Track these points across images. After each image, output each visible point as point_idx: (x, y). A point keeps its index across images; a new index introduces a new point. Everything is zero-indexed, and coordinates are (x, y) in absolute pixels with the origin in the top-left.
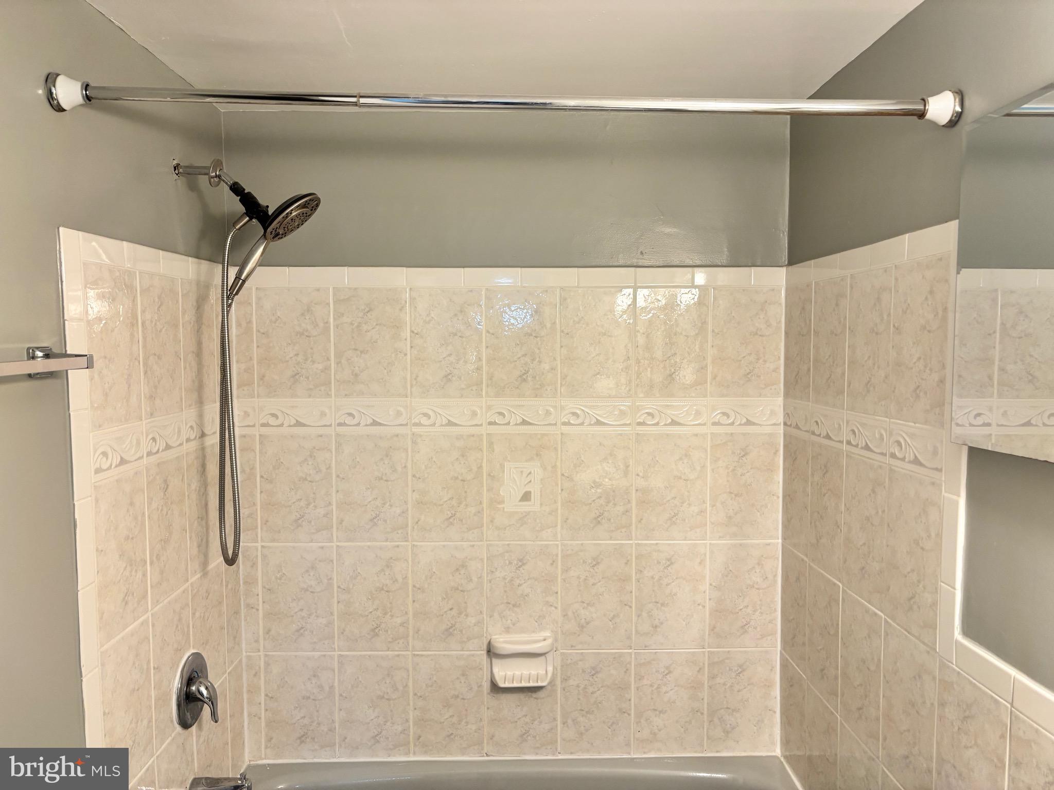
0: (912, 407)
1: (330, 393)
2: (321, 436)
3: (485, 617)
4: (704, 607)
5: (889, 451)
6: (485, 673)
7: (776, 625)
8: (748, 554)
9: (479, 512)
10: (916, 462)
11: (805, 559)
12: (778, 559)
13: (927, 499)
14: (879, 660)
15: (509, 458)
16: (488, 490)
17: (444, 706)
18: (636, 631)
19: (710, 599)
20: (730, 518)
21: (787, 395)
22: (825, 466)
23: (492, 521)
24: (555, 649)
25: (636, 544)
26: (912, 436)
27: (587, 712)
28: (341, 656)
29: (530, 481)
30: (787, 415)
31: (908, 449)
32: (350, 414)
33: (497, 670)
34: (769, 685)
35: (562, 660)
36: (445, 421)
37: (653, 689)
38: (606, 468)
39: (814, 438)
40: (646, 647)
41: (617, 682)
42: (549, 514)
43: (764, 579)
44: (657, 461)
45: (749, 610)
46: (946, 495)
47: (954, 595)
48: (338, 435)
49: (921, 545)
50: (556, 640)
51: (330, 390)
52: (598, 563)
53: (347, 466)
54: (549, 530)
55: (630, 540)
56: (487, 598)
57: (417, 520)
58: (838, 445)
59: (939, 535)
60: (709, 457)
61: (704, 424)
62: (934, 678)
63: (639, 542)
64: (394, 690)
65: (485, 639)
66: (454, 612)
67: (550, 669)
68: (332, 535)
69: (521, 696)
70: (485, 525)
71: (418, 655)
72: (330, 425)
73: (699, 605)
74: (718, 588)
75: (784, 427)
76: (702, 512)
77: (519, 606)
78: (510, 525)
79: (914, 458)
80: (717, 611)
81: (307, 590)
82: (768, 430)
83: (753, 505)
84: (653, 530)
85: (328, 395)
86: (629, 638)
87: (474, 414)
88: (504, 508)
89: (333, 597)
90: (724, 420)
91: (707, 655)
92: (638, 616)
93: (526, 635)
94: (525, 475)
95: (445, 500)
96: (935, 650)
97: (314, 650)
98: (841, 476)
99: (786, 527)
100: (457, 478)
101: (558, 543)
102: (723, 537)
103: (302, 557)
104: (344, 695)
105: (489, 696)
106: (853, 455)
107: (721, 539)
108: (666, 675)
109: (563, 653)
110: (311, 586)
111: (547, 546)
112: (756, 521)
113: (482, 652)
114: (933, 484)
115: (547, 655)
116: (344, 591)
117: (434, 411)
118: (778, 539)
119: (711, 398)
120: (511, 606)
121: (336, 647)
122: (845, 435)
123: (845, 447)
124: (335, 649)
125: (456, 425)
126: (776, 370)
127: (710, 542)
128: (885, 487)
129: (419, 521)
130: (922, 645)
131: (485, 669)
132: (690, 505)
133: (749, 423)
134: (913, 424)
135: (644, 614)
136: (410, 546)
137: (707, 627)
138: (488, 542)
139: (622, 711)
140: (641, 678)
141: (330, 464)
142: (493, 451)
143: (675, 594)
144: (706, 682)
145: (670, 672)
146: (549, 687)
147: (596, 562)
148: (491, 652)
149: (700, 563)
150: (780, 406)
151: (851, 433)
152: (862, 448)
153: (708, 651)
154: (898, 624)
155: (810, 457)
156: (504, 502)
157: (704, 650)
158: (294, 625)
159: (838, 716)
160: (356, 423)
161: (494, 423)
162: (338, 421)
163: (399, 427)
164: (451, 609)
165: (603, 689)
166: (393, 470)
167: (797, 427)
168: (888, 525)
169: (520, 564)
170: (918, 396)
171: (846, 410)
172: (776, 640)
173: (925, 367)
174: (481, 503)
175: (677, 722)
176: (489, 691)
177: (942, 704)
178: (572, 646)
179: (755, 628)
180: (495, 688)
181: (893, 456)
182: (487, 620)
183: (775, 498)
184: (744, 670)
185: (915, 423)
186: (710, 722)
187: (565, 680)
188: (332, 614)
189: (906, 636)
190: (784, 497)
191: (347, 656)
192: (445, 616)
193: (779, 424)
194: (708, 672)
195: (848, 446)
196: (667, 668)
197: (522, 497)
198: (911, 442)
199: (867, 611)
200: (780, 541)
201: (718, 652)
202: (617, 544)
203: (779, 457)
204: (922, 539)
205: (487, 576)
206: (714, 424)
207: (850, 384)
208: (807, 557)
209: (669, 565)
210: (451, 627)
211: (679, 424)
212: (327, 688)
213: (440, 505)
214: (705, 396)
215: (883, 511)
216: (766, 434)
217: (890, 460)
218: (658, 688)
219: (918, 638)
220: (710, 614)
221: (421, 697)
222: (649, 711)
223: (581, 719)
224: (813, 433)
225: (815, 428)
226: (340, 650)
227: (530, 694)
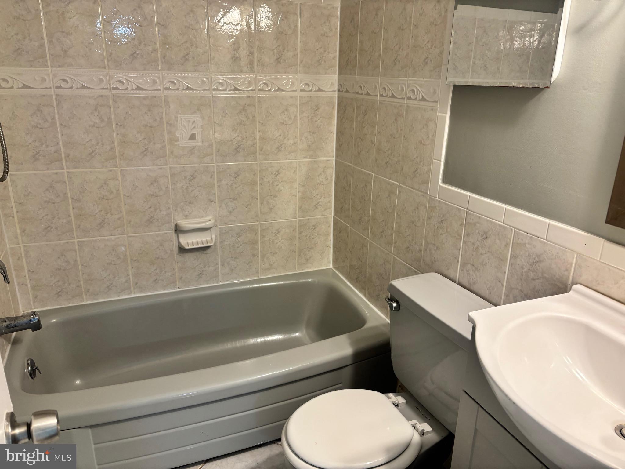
0: (422, 70)
1: (46, 64)
2: (44, 96)
3: (172, 211)
4: (296, 196)
5: (407, 96)
6: (174, 242)
7: (331, 203)
8: (318, 167)
9: (163, 147)
10: (423, 99)
11: (350, 164)
12: (333, 168)
13: (428, 118)
14: (394, 206)
15: (180, 112)
16: (168, 133)
17: (151, 264)
18: (261, 212)
19: (299, 192)
20: (309, 146)
21: (340, 74)
22: (366, 111)
23: (172, 153)
24: (215, 226)
25: (259, 163)
26: (421, 86)
27: (235, 258)
28: (79, 241)
29: (195, 127)
30: (340, 85)
31: (418, 93)
32: (64, 80)
33: (182, 240)
34: (328, 234)
35: (220, 231)
36: (134, 87)
37: (270, 242)
38: (241, 118)
39: (358, 96)
40: (266, 220)
41: (251, 240)
42: (208, 147)
43: (326, 180)
44: (270, 113)
45: (318, 197)
46: (440, 114)
47: (440, 164)
48: (57, 95)
49: (423, 143)
50: (216, 221)
51: (47, 62)
52: (238, 175)
53: (67, 117)
54: (208, 157)
55: (256, 161)
56: (172, 199)
57: (122, 153)
58: (375, 98)
59: (434, 136)
60: (298, 111)
61: (296, 91)
62: (426, 207)
63: (261, 162)
64: (118, 258)
65: (173, 223)
66: (152, 209)
67: (214, 236)
68: (63, 165)
69: (197, 254)
70: (168, 155)
71: (131, 236)
72: (50, 88)
73: (293, 195)
74: (303, 186)
75: (338, 93)
76: (295, 143)
77: (192, 203)
78: (183, 155)
79: (422, 97)
80: (302, 198)
81: (49, 202)
82: (329, 94)
83: (321, 139)
84: (269, 155)
85: (45, 65)
86: (257, 216)
87: (154, 82)
88: (179, 144)
89: (69, 205)
90: (307, 88)
91: (297, 222)
92: (262, 204)
93: (198, 219)
94: (191, 123)
95: (140, 140)
96: (427, 193)
97: (60, 240)
98: (375, 115)
99: (337, 150)
100: (147, 125)
101: (214, 164)
102: (305, 158)
103: (42, 180)
104: (85, 265)
105: (178, 256)
106: (383, 102)
107: (304, 158)
108: (277, 234)
109: (220, 227)
110: (52, 199)
111: (207, 167)
112: (322, 148)
113: (173, 231)
114: (432, 110)
115: (211, 229)
116: (76, 201)
117: (127, 80)
118: (333, 157)
119: (301, 75)
120: (187, 203)
121: (76, 237)
122: (379, 91)
123: (378, 98)
124: (75, 238)
125: (143, 89)
126: (334, 58)
127: (299, 160)
128: (403, 116)
129: (123, 154)
130: (420, 193)
131: (174, 241)
132: (288, 139)
133: (320, 90)
134: (422, 79)
135: (265, 202)
136: (119, 171)
137: (298, 207)
138: (170, 166)
139: (254, 255)
140: (264, 237)
141: (54, 116)
142: (170, 108)
143: (281, 191)
144: (297, 236)
145: (279, 232)
146: (213, 247)
147: (237, 175)
148: (178, 230)
149: (294, 173)
150: (336, 80)
151: (383, 89)
152: (390, 97)
153: (298, 220)
154: (407, 186)
155: (355, 108)
156: (179, 140)
157: (296, 219)
158: (43, 225)
159: (369, 239)
160: (69, 87)
161: (168, 89)
162: (55, 85)
163: (102, 90)
164: (150, 208)
165: (243, 245)
166: (101, 120)
167: (347, 91)
168: (404, 136)
169: (192, 178)
170: (426, 63)
171: (380, 77)
172: (331, 211)
173: (432, 46)
174: (164, 141)
175: (283, 257)
176: (177, 252)
177: (429, 218)
178: (225, 223)
179: (322, 206)
180: (182, 250)
181: (409, 98)
182: (173, 212)
183: (332, 134)
184: (316, 228)
185: (423, 78)
186: (299, 255)
187: (222, 242)
188: (69, 216)
189: (411, 190)
190: (337, 133)
191: (84, 241)
192: (146, 212)
193: (335, 91)
194: (298, 231)
195: (380, 97)
196: (277, 230)
197: (191, 136)
198: (421, 89)
199: (389, 183)
200: (334, 158)
201: (303, 220)
202: (249, 164)
203: (335, 110)
204: (424, 139)
205: (171, 186)
206: (301, 90)
207: (383, 62)
208: (352, 164)
209: (278, 174)
210: (151, 218)
211: (282, 90)
212: (72, 262)
213: (137, 143)
214: (297, 73)
215: (401, 130)
216: (328, 97)
217: (407, 100)
218: (273, 241)
219: (418, 190)
220: (299, 200)
221: (135, 260)
222: (269, 254)
223: (232, 262)
224: (358, 93)
225: (359, 90)
226: (78, 238)
227: (202, 252)
